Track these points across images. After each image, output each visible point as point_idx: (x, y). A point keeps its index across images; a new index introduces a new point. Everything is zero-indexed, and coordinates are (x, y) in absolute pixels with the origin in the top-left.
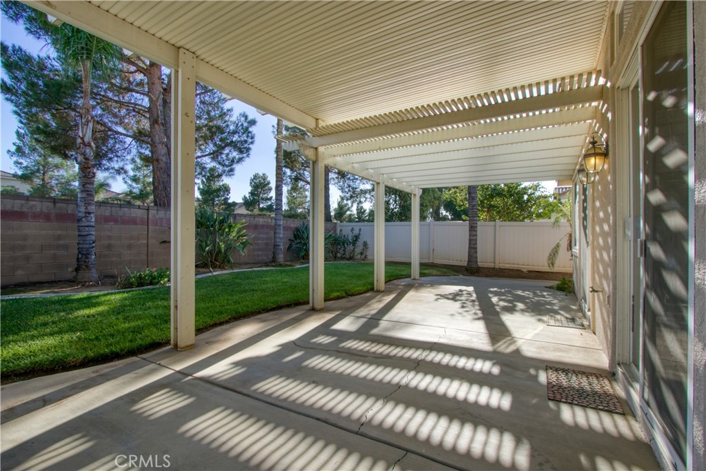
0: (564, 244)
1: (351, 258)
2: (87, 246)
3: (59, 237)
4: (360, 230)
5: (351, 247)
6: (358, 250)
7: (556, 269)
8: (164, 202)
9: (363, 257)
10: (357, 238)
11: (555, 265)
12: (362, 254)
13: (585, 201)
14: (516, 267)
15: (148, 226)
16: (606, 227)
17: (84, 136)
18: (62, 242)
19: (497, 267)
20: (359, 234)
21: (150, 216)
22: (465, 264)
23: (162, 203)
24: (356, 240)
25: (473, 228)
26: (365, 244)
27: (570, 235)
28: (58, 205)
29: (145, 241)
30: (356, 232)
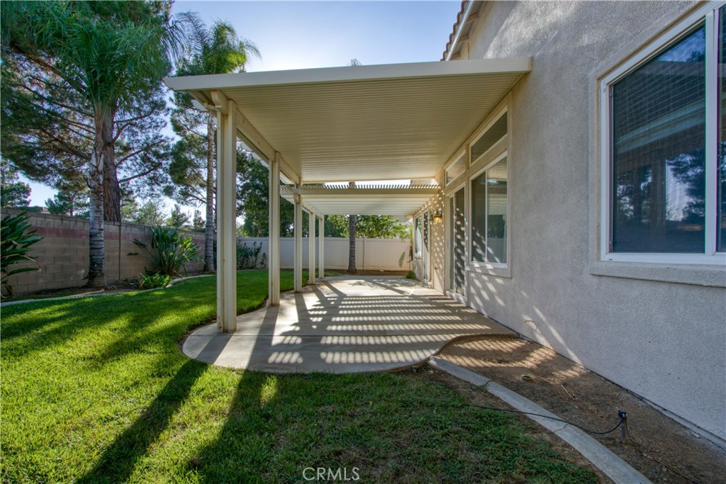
0: (408, 253)
1: (252, 268)
2: (101, 257)
3: (65, 250)
4: (261, 244)
5: (254, 258)
6: (259, 260)
7: (403, 269)
8: (114, 218)
9: (263, 266)
10: (259, 250)
11: (403, 265)
12: (262, 263)
13: (426, 230)
14: (376, 268)
15: (120, 240)
16: (441, 244)
17: (98, 165)
18: (67, 254)
19: (365, 269)
20: (261, 247)
21: (122, 232)
22: (347, 268)
23: (112, 219)
24: (258, 252)
25: (352, 243)
26: (264, 255)
27: (411, 247)
28: (65, 222)
29: (118, 254)
30: (258, 245)
